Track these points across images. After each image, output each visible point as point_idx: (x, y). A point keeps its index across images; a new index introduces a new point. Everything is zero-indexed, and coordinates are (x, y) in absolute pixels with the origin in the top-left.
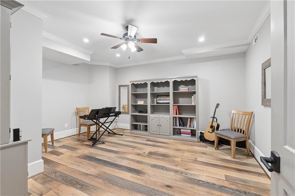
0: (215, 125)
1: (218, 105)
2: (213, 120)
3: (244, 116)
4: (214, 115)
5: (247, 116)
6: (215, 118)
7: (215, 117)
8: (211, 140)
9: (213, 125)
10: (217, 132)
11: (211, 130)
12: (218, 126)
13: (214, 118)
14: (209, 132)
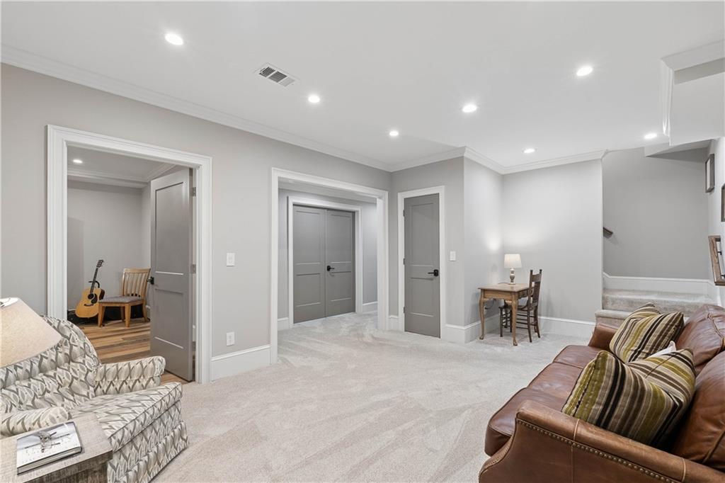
0: (97, 292)
1: (100, 263)
2: (93, 286)
3: (140, 274)
4: (95, 277)
5: (144, 274)
6: (96, 284)
7: (96, 280)
8: (88, 317)
9: (94, 293)
10: (102, 301)
11: (89, 302)
12: (103, 293)
13: (94, 282)
14: (85, 305)
